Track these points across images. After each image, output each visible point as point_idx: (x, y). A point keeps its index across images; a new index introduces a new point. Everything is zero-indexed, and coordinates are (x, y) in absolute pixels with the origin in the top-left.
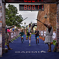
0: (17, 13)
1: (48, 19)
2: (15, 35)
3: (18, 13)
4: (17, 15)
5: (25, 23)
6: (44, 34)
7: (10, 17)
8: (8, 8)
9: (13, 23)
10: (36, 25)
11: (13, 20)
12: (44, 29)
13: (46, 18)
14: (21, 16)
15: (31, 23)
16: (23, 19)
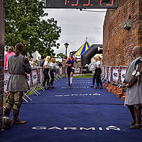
0: (42, 13)
1: (135, 31)
2: (35, 81)
4: (41, 19)
5: (67, 44)
6: (120, 77)
7: (23, 26)
9: (31, 43)
10: (99, 49)
11: (31, 35)
12: (123, 62)
13: (129, 29)
14: (56, 22)
16: (60, 31)
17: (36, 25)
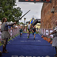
2: (11, 34)
3: (16, 5)
4: (14, 7)
7: (6, 10)
10: (39, 21)
11: (9, 14)
12: (50, 27)
13: (53, 12)
14: (20, 9)
15: (33, 18)
16: (22, 13)
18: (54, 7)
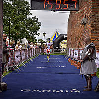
1: (89, 26)
2: (23, 57)
4: (28, 17)
5: (44, 34)
6: (79, 55)
7: (16, 22)
8: (11, 3)
10: (65, 36)
11: (21, 27)
13: (85, 24)
14: (37, 19)
15: (57, 33)
16: (40, 25)
17: (24, 21)
18: (85, 17)
